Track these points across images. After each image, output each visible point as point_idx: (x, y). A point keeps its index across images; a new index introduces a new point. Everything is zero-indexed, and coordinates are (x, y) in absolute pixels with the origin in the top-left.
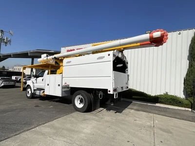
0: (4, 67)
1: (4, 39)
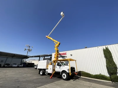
1: (30, 50)
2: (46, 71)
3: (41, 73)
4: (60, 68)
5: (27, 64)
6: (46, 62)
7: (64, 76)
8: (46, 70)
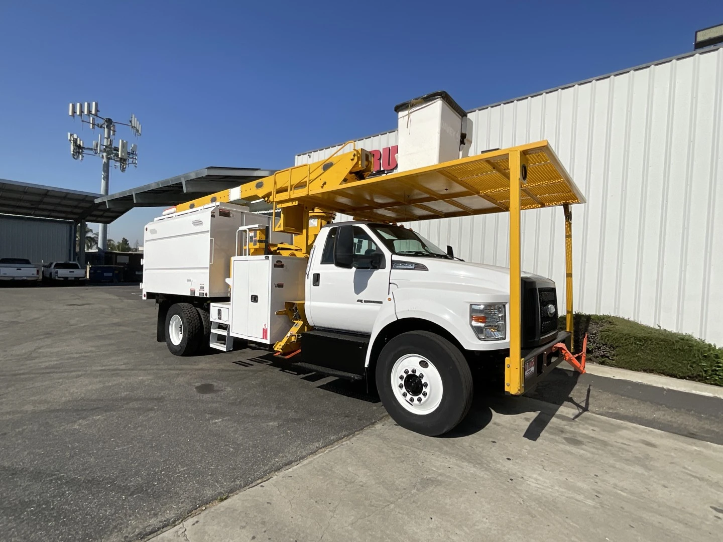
0: (125, 241)
1: (117, 149)
2: (214, 317)
3: (176, 338)
4: (360, 286)
5: (120, 259)
6: (207, 225)
7: (414, 384)
8: (214, 307)
